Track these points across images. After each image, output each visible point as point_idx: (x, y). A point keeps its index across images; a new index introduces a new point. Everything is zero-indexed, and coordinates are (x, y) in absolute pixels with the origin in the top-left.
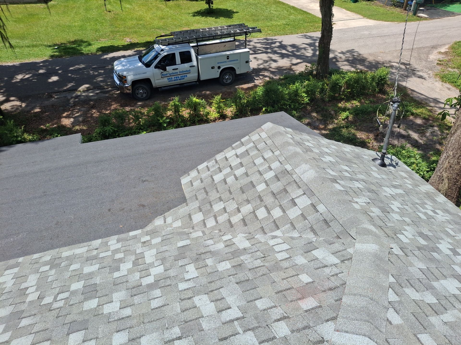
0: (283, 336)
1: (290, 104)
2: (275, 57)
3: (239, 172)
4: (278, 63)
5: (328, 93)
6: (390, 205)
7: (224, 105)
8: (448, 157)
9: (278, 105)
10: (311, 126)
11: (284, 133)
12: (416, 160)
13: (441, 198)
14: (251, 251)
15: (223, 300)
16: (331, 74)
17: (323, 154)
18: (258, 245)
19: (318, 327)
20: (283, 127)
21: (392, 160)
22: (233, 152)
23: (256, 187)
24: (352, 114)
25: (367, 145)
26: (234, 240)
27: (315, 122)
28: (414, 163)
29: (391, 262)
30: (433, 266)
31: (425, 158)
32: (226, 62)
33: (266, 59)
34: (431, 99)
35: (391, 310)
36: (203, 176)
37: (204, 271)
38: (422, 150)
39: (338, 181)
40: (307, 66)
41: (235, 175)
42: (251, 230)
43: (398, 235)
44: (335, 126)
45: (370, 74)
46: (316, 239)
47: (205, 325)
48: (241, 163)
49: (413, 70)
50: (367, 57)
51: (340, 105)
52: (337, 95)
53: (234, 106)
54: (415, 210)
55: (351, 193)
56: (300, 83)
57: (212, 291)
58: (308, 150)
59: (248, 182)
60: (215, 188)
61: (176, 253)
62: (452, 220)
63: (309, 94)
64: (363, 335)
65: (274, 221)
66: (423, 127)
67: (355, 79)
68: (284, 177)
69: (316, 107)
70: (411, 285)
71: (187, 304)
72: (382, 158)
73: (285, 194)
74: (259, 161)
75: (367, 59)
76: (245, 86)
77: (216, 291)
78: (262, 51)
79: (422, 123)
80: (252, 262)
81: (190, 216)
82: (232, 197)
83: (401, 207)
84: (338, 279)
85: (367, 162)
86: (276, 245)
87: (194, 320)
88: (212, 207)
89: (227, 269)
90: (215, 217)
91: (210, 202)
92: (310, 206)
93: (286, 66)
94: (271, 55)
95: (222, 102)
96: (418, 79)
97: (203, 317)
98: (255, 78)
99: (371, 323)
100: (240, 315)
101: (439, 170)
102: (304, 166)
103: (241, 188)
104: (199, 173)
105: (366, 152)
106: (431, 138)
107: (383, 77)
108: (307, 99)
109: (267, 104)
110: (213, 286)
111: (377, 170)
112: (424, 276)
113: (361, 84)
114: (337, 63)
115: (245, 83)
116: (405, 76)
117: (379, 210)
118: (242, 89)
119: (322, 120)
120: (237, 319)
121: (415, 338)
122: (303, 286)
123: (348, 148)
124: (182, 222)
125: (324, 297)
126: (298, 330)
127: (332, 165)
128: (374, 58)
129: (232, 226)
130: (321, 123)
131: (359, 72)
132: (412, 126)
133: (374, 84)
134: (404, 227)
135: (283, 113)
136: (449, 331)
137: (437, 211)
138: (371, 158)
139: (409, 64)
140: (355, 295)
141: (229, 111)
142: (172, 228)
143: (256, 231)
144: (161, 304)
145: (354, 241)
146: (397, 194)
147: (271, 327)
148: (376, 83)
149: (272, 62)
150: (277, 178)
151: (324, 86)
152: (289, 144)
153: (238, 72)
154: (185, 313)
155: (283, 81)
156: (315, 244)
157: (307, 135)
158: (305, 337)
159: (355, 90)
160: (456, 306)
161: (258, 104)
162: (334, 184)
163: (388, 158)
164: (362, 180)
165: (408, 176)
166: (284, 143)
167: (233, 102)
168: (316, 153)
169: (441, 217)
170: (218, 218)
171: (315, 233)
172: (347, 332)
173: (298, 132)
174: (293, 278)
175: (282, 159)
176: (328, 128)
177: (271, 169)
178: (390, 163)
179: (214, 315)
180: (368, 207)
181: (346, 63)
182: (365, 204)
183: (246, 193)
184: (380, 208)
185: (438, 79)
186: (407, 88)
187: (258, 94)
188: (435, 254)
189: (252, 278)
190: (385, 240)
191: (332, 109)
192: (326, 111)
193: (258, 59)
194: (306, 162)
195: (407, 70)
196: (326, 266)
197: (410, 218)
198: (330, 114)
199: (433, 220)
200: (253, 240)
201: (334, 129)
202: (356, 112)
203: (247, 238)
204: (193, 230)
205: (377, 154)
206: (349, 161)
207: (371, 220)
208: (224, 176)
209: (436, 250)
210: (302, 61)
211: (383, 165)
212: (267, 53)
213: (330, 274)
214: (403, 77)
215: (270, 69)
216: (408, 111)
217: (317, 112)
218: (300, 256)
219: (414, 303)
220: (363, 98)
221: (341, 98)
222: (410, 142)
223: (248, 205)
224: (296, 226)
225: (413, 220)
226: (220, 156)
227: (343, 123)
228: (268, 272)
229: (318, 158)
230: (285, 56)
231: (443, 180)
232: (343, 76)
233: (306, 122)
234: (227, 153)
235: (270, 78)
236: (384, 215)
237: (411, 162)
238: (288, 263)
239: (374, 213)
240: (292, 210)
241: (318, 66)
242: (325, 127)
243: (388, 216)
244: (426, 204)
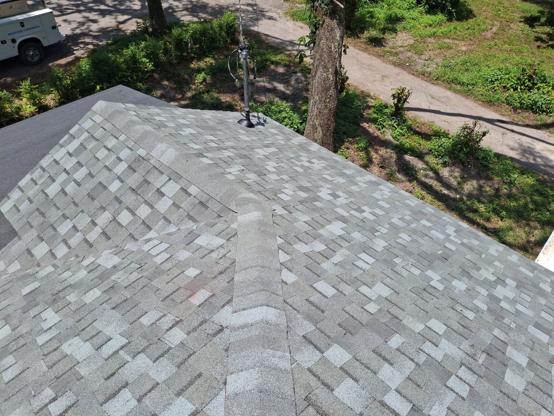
0: (179, 342)
1: (130, 75)
2: (92, 16)
3: (80, 174)
4: (99, 23)
5: (174, 53)
6: (265, 167)
7: (39, 92)
8: (315, 102)
9: (116, 79)
10: (166, 99)
11: (125, 110)
12: (287, 113)
13: (315, 147)
14: (124, 266)
15: (100, 334)
16: (170, 28)
17: (180, 127)
18: (130, 257)
19: (214, 317)
20: (121, 104)
21: (259, 118)
22: (63, 151)
23: (109, 188)
24: (209, 75)
25: (235, 108)
26: (98, 261)
27: (169, 92)
28: (286, 117)
29: (277, 224)
30: (316, 215)
31: (295, 109)
32: (21, 31)
33: (82, 20)
34: (287, 43)
35: (285, 271)
36: (30, 193)
37: (68, 311)
38: (291, 101)
39: (205, 154)
40: (138, 23)
41: (75, 180)
42: (118, 241)
43: (278, 195)
44: (194, 92)
45: (215, 23)
46: (196, 226)
47: (83, 371)
48: (78, 162)
49: (261, 11)
50: (208, 2)
51: (192, 66)
52: (185, 54)
53: (54, 92)
54: (291, 165)
55: (222, 164)
56: (135, 45)
57: (83, 330)
58: (161, 126)
59: (95, 184)
60: (52, 204)
61: (24, 303)
62: (328, 166)
63: (151, 58)
64: (261, 306)
65: (144, 222)
66: (286, 76)
67: (200, 31)
68: (140, 165)
69: (165, 73)
70: (300, 240)
71: (54, 357)
72: (248, 118)
73: (147, 186)
74: (102, 154)
75: (208, 4)
76: (63, 61)
77: (88, 328)
78: (72, 9)
79: (284, 71)
80: (127, 278)
81: (29, 251)
82: (79, 209)
83: (277, 165)
84: (227, 260)
85: (233, 126)
86: (152, 248)
87: (67, 371)
88: (56, 230)
89: (97, 298)
90: (65, 242)
91: (52, 225)
92: (180, 191)
93: (111, 26)
94: (86, 14)
95: (34, 89)
96: (269, 21)
97: (79, 363)
98: (73, 49)
99: (266, 291)
100: (125, 341)
101: (311, 119)
102: (160, 147)
103: (88, 195)
104: (22, 191)
105: (230, 114)
106: (296, 86)
107: (231, 23)
108: (151, 65)
109: (100, 81)
110: (84, 323)
111: (245, 132)
112: (310, 227)
113: (209, 37)
114: (175, 14)
115: (61, 57)
116: (255, 20)
117: (255, 175)
118: (60, 66)
119: (177, 88)
120: (122, 348)
121: (311, 289)
122: (191, 281)
123: (208, 114)
124: (20, 263)
125: (216, 284)
126: (195, 329)
127: (193, 138)
128: (217, 3)
129: (91, 245)
130: (176, 93)
131: (203, 22)
132: (275, 77)
133: (223, 34)
134: (284, 185)
135: (121, 87)
136: (340, 270)
137: (313, 160)
138: (237, 121)
139: (256, 5)
140: (246, 269)
141: (50, 99)
142: (8, 275)
143: (125, 241)
144: (18, 372)
145: (235, 214)
146: (270, 153)
147: (163, 339)
148: (225, 32)
149: (91, 24)
150: (131, 169)
151: (166, 45)
152: (134, 123)
153: (45, 44)
154: (54, 368)
155: (114, 47)
156: (196, 232)
157: (155, 107)
158: (203, 333)
159: (204, 45)
160: (343, 246)
161: (88, 83)
162: (200, 159)
163: (254, 116)
164: (231, 148)
165: (278, 131)
166: (127, 123)
167: (52, 87)
168: (171, 127)
169: (318, 165)
170: (69, 242)
171: (194, 220)
172: (245, 309)
173: (143, 106)
174: (178, 277)
175: (131, 144)
176: (187, 97)
177: (121, 160)
178: (257, 122)
179: (92, 355)
180: (242, 175)
181: (185, 12)
182: (239, 173)
183: (98, 199)
184: (255, 172)
185: (289, 18)
186: (260, 33)
187: (84, 68)
188: (317, 204)
189: (130, 295)
190: (266, 204)
191: (184, 73)
192: (179, 77)
193: (70, 21)
194: (161, 140)
195: (255, 12)
196: (213, 251)
197: (287, 175)
198: (184, 79)
199: (310, 170)
200: (122, 253)
201: (194, 97)
202: (213, 71)
203: (115, 253)
204: (39, 268)
205: (242, 114)
206: (213, 129)
207: (249, 187)
208: (60, 185)
209: (317, 199)
210: (130, 17)
211: (251, 125)
212: (80, 12)
213: (218, 258)
214: (253, 21)
215: (91, 33)
216: (268, 60)
217: (168, 80)
218: (182, 251)
219: (305, 256)
220: (216, 54)
221: (191, 57)
222: (277, 95)
223: (104, 214)
224: (170, 220)
225: (291, 176)
226: (46, 160)
227: (202, 88)
228: (148, 281)
229: (175, 132)
230: (106, 13)
231: (316, 128)
232: (185, 28)
233: (159, 95)
234: (54, 154)
235: (94, 45)
236: (261, 179)
237: (283, 117)
238: (169, 263)
239: (250, 179)
240: (161, 202)
241: (152, 21)
242: (183, 96)
243: (265, 179)
244: (301, 156)
